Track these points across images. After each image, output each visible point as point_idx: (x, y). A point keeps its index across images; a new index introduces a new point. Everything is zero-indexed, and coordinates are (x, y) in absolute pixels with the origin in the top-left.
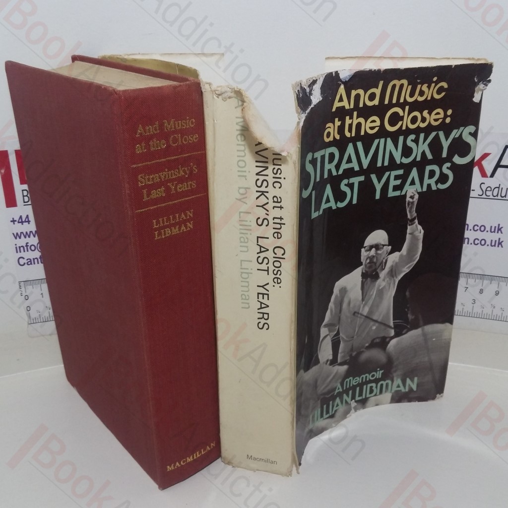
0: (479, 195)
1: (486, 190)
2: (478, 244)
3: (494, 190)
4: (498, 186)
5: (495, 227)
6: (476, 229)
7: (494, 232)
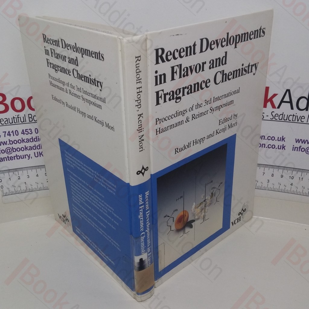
0: (271, 119)
1: (275, 116)
2: (270, 147)
3: (280, 116)
5: (281, 138)
6: (269, 139)
7: (280, 140)
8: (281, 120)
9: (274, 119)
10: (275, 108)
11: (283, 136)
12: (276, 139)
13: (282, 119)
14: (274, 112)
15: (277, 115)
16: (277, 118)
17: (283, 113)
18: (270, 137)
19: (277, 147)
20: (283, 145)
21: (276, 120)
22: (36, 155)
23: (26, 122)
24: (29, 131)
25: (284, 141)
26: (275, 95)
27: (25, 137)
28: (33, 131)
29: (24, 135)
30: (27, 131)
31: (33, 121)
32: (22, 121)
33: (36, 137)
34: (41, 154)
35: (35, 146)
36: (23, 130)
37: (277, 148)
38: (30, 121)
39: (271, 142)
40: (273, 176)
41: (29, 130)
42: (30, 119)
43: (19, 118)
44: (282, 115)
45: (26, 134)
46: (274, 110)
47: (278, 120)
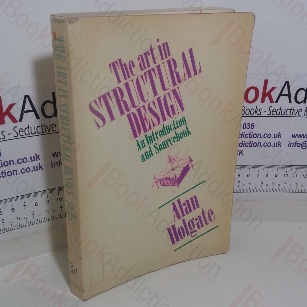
8: (278, 116)
9: (271, 115)
10: (273, 102)
11: (279, 133)
12: (272, 136)
13: (279, 114)
14: (271, 107)
16: (274, 113)
17: (281, 107)
25: (281, 138)
26: (273, 88)
37: (273, 146)
39: (268, 140)
40: (267, 176)
44: (279, 110)
46: (272, 105)
47: (276, 115)
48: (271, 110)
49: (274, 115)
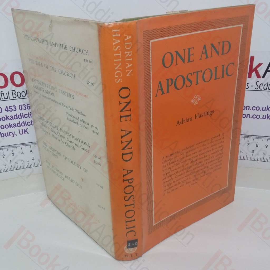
0: (256, 89)
1: (260, 86)
3: (264, 85)
4: (267, 83)
5: (265, 107)
6: (254, 109)
7: (265, 110)
8: (266, 90)
9: (259, 89)
10: (260, 78)
11: (268, 106)
12: (261, 109)
14: (259, 82)
15: (262, 85)
16: (261, 88)
17: (268, 82)
18: (255, 107)
19: (261, 117)
20: (268, 114)
21: (261, 90)
22: (21, 133)
23: (9, 98)
24: (13, 108)
25: (269, 111)
26: (260, 65)
27: (9, 114)
28: (17, 108)
29: (8, 111)
30: (10, 107)
31: (17, 98)
32: (6, 97)
33: (21, 114)
34: (26, 131)
35: (20, 124)
36: (7, 107)
38: (13, 98)
39: (256, 113)
40: (257, 146)
41: (13, 106)
42: (13, 95)
43: (3, 95)
44: (267, 85)
45: (10, 111)
46: (259, 80)
47: (263, 90)
48: (259, 85)
49: (262, 89)
